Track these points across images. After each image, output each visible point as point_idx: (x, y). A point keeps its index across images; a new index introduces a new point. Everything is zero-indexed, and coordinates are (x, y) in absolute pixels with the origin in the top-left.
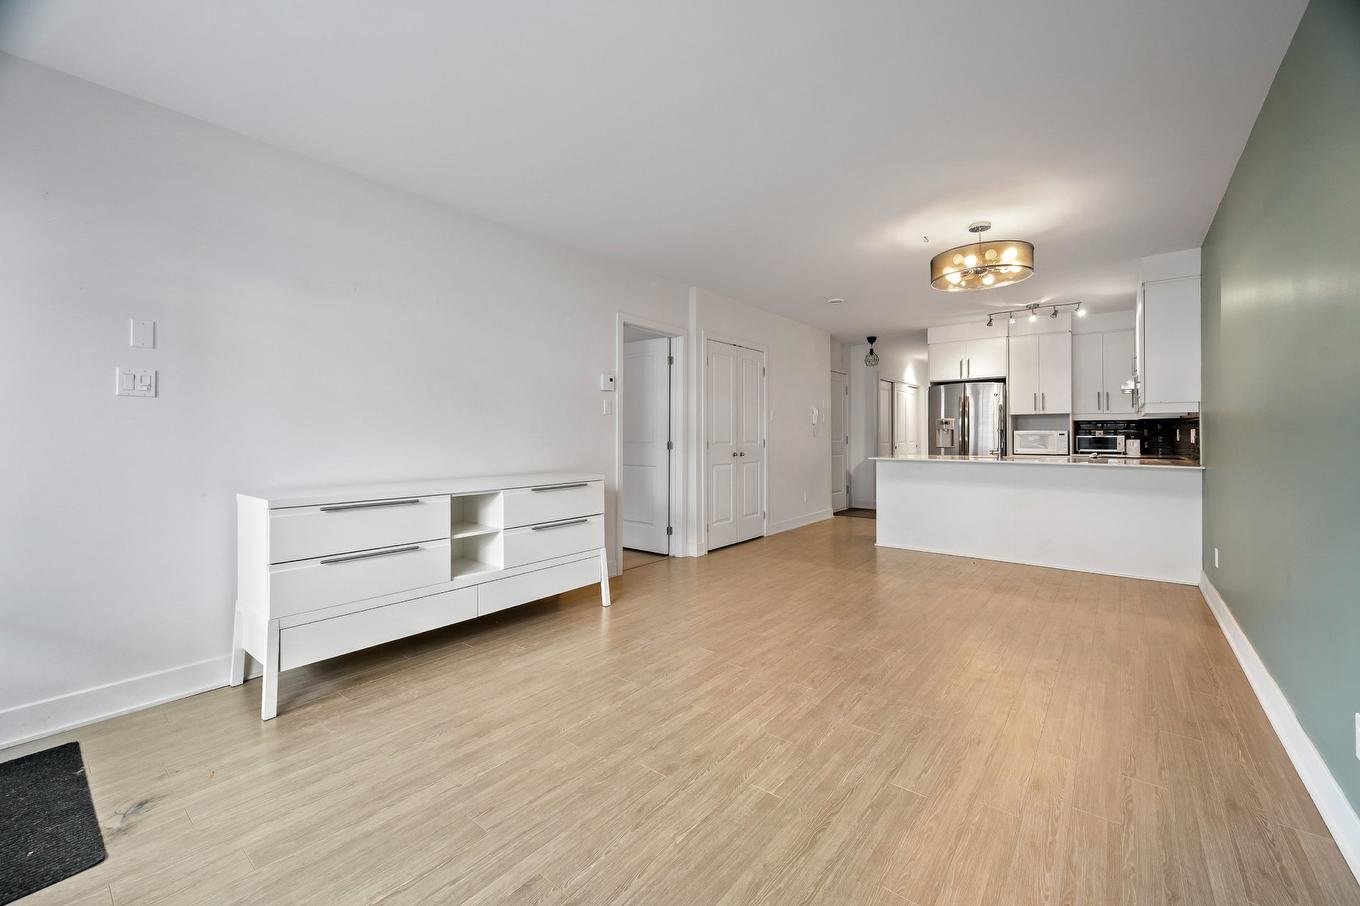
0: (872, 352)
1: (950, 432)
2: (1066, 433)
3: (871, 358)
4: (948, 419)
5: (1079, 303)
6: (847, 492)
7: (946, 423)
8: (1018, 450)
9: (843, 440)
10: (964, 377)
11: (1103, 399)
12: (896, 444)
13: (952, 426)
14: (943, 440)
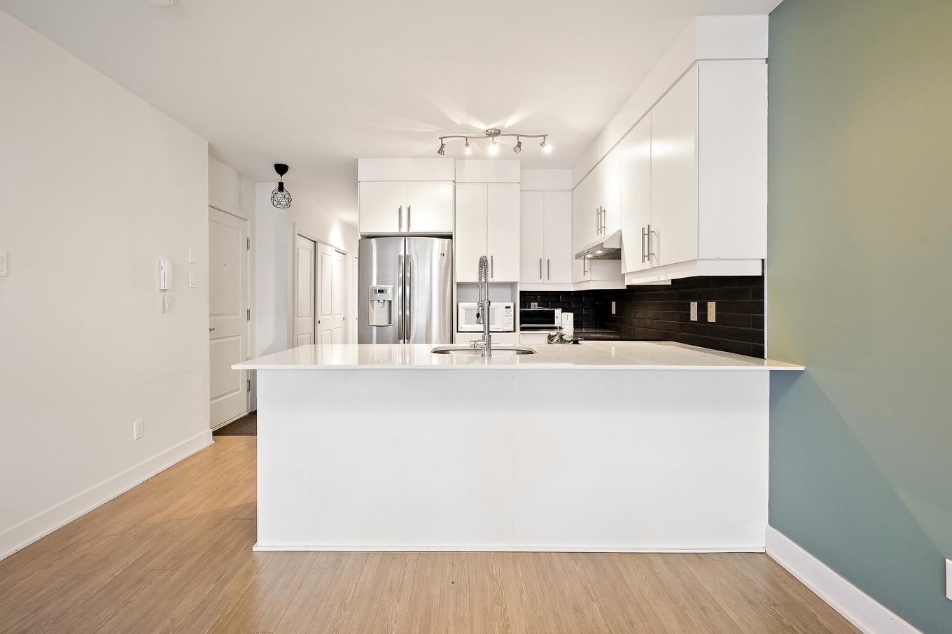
0: (281, 187)
1: (386, 304)
2: (511, 305)
3: (280, 195)
4: (382, 287)
5: (544, 136)
6: (249, 390)
7: (381, 291)
8: (463, 327)
9: (243, 315)
10: (404, 230)
11: (544, 266)
12: (319, 317)
13: (388, 296)
14: (378, 315)
